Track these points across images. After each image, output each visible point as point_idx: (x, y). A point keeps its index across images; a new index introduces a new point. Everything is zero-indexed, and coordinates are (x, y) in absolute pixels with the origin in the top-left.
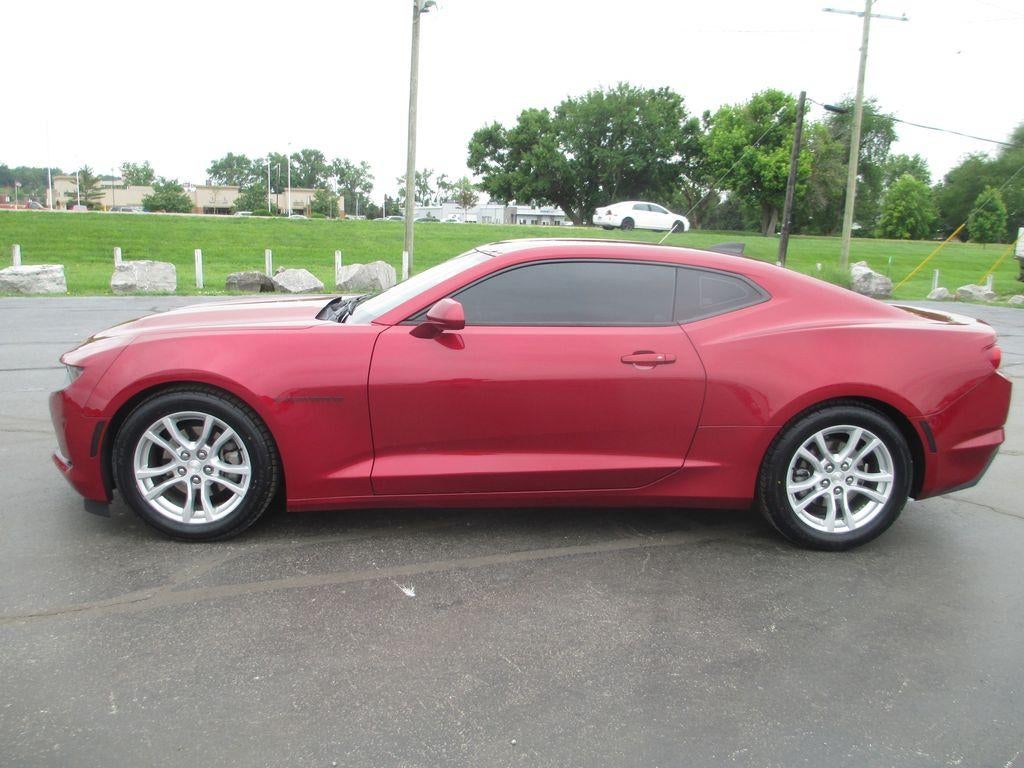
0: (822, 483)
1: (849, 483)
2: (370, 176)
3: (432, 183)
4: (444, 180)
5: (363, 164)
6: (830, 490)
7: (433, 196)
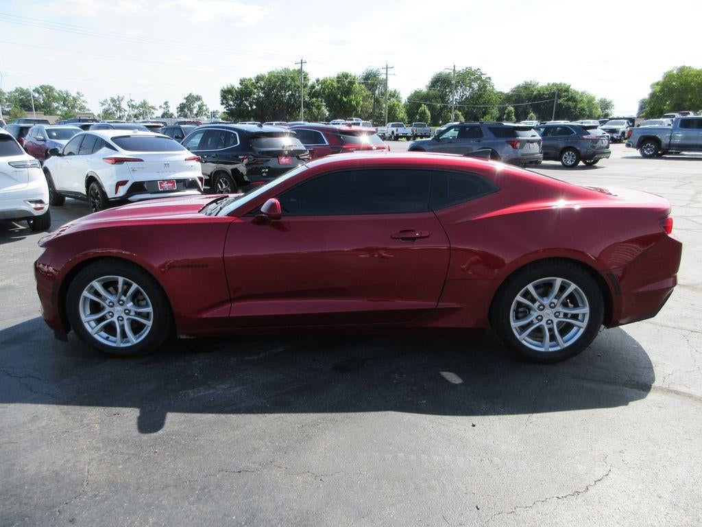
0: (537, 318)
1: (557, 317)
2: (84, 101)
3: (124, 105)
4: (133, 103)
5: (78, 93)
6: (543, 323)
7: (126, 113)
